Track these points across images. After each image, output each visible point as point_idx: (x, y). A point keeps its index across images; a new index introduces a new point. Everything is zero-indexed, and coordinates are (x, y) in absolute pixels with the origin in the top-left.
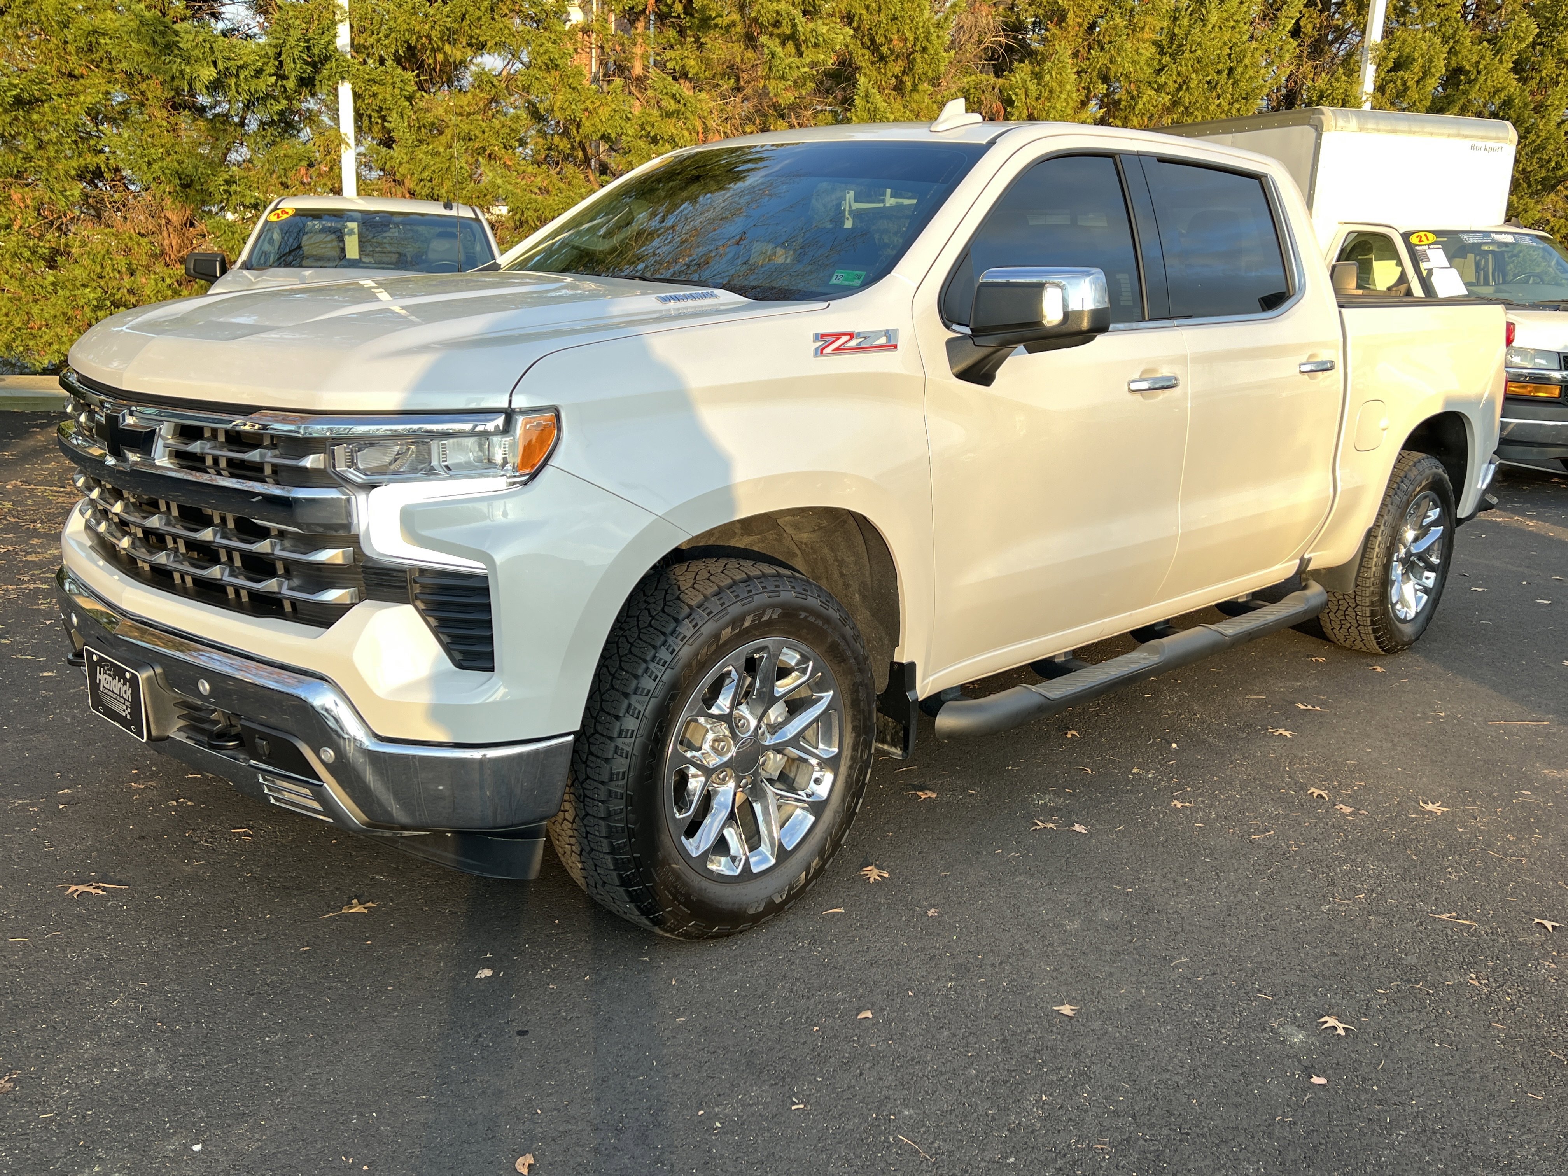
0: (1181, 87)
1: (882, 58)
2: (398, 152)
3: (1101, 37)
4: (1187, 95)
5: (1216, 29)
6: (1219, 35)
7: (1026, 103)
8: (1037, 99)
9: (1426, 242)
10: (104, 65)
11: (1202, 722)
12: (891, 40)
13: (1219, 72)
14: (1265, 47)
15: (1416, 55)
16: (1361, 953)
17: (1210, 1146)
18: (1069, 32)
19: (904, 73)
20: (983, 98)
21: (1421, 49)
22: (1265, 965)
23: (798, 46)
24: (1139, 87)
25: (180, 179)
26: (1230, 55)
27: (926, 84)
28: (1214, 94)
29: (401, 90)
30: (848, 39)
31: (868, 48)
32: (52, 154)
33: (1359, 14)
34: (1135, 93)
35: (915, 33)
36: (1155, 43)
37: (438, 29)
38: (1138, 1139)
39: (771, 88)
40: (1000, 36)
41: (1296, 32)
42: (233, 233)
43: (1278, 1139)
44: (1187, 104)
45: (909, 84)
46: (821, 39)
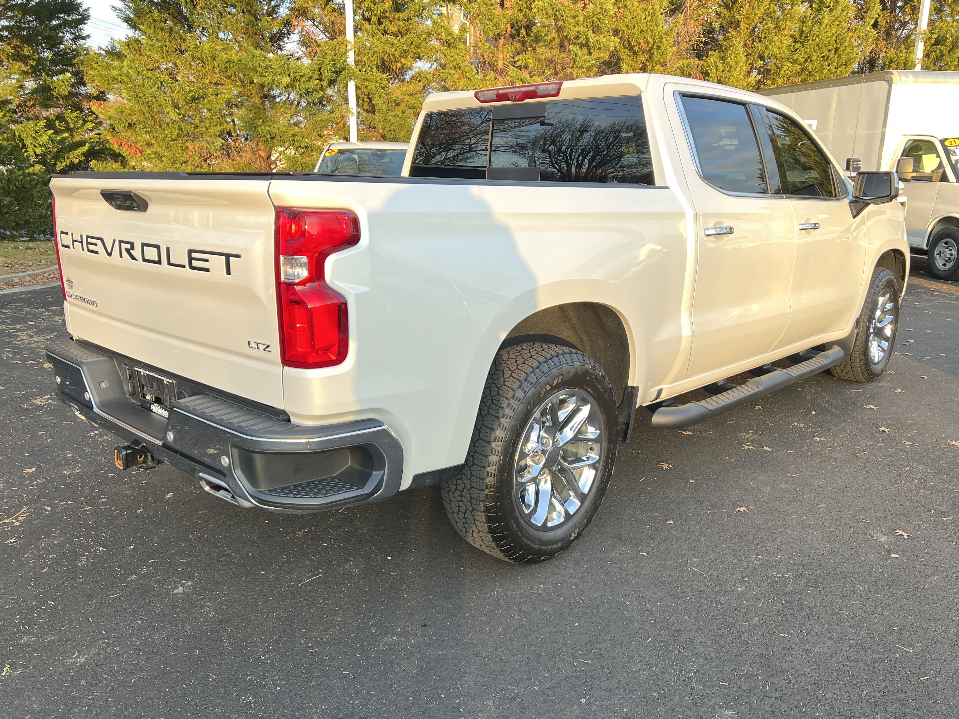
0: (806, 60)
1: (635, 53)
2: (377, 117)
3: (760, 35)
4: (810, 65)
5: (828, 26)
6: (829, 30)
7: (716, 74)
8: (723, 71)
9: (954, 144)
10: (233, 78)
11: (828, 402)
12: (640, 43)
13: (829, 51)
14: (857, 35)
15: (948, 36)
16: (916, 505)
17: (841, 578)
18: (741, 33)
19: (647, 60)
20: (692, 72)
21: (951, 32)
22: (866, 509)
23: (589, 49)
24: (782, 62)
25: (270, 135)
26: (836, 41)
27: (659, 66)
28: (827, 63)
29: (380, 83)
30: (617, 44)
31: (627, 48)
32: (208, 125)
33: (914, 14)
34: (780, 65)
35: (654, 39)
36: (791, 36)
37: (399, 50)
38: (806, 574)
39: (574, 73)
40: (700, 37)
41: (875, 25)
42: (296, 162)
43: (874, 577)
44: (810, 70)
45: (650, 66)
46: (602, 45)
